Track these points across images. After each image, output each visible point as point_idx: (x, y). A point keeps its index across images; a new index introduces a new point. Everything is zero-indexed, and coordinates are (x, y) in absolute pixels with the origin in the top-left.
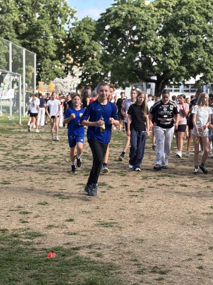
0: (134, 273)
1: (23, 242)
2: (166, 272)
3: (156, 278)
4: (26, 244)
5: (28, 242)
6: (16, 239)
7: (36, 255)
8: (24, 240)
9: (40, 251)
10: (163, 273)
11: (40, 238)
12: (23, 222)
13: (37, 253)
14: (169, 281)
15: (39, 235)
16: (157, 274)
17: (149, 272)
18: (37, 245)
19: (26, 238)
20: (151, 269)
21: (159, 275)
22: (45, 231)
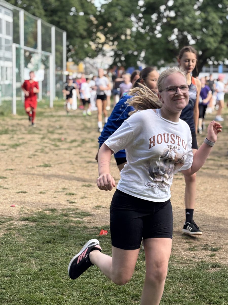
0: (186, 250)
1: (73, 221)
2: (218, 249)
3: (208, 254)
4: (77, 223)
5: (79, 221)
6: (66, 218)
7: (89, 233)
8: (74, 219)
9: (91, 229)
10: (214, 250)
11: (89, 218)
12: (70, 203)
13: (89, 231)
14: (221, 258)
15: (88, 215)
16: (209, 251)
17: (201, 249)
18: (87, 224)
19: (76, 218)
20: (202, 247)
21: (211, 252)
22: (94, 211)
